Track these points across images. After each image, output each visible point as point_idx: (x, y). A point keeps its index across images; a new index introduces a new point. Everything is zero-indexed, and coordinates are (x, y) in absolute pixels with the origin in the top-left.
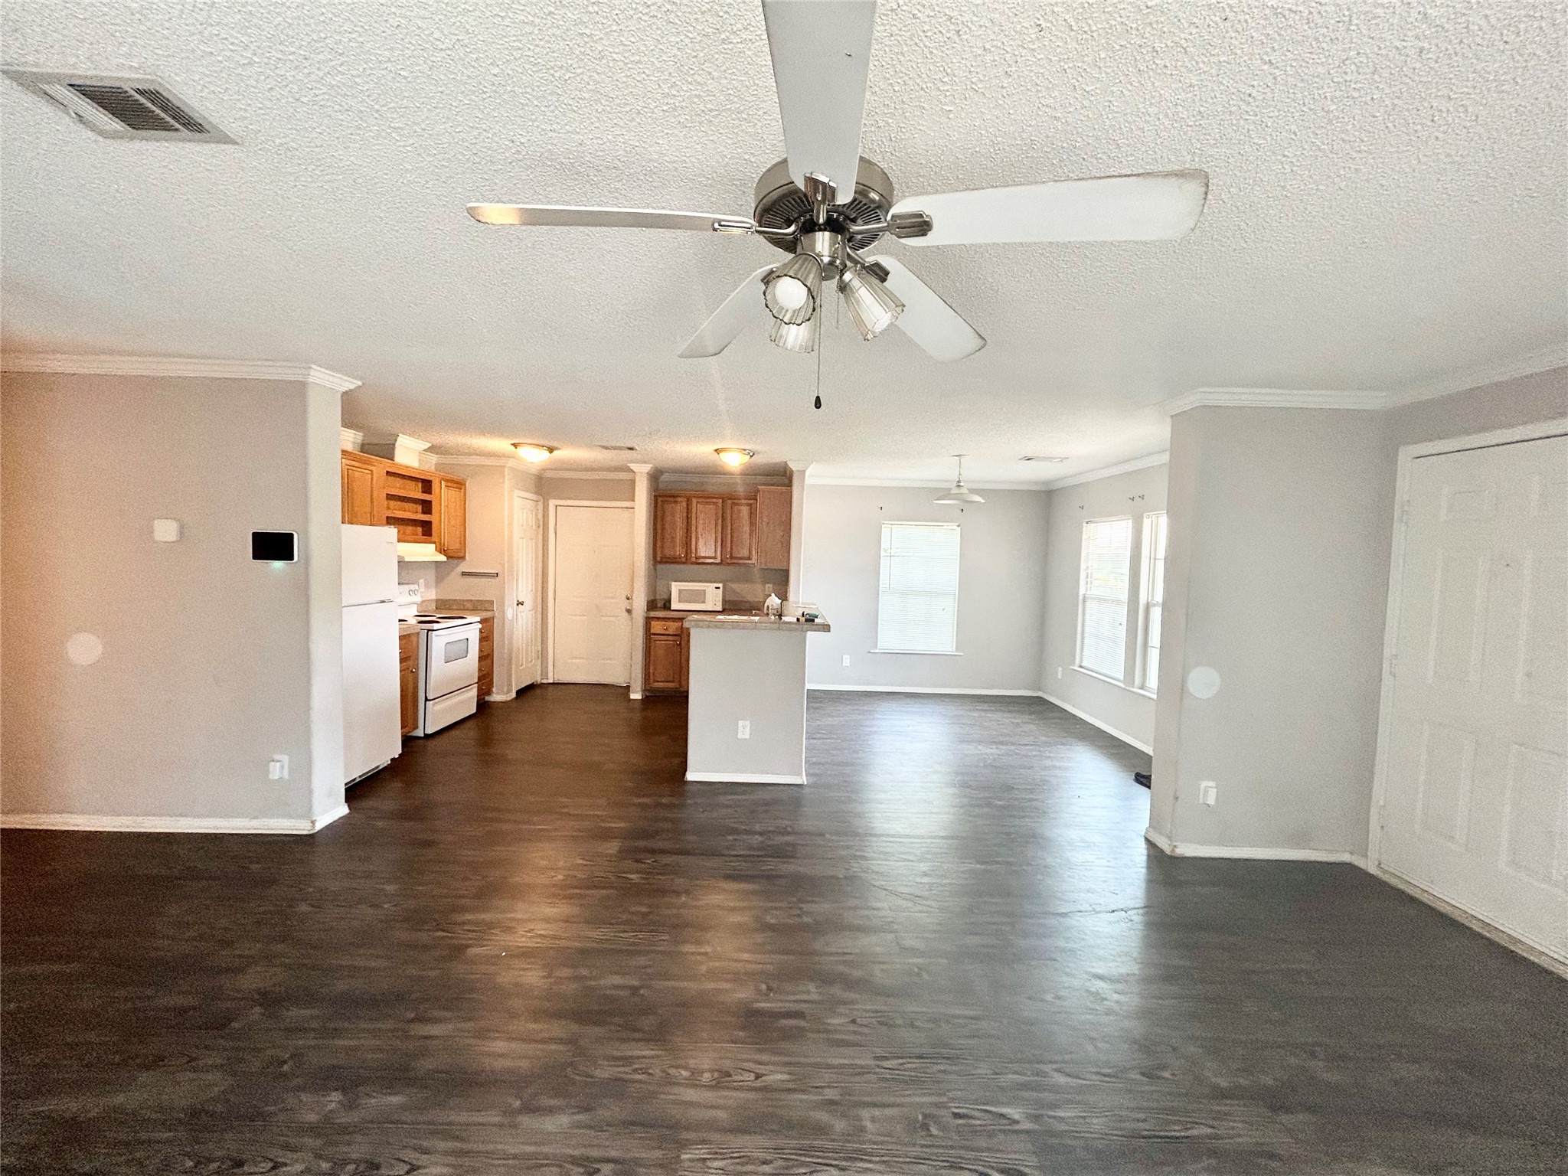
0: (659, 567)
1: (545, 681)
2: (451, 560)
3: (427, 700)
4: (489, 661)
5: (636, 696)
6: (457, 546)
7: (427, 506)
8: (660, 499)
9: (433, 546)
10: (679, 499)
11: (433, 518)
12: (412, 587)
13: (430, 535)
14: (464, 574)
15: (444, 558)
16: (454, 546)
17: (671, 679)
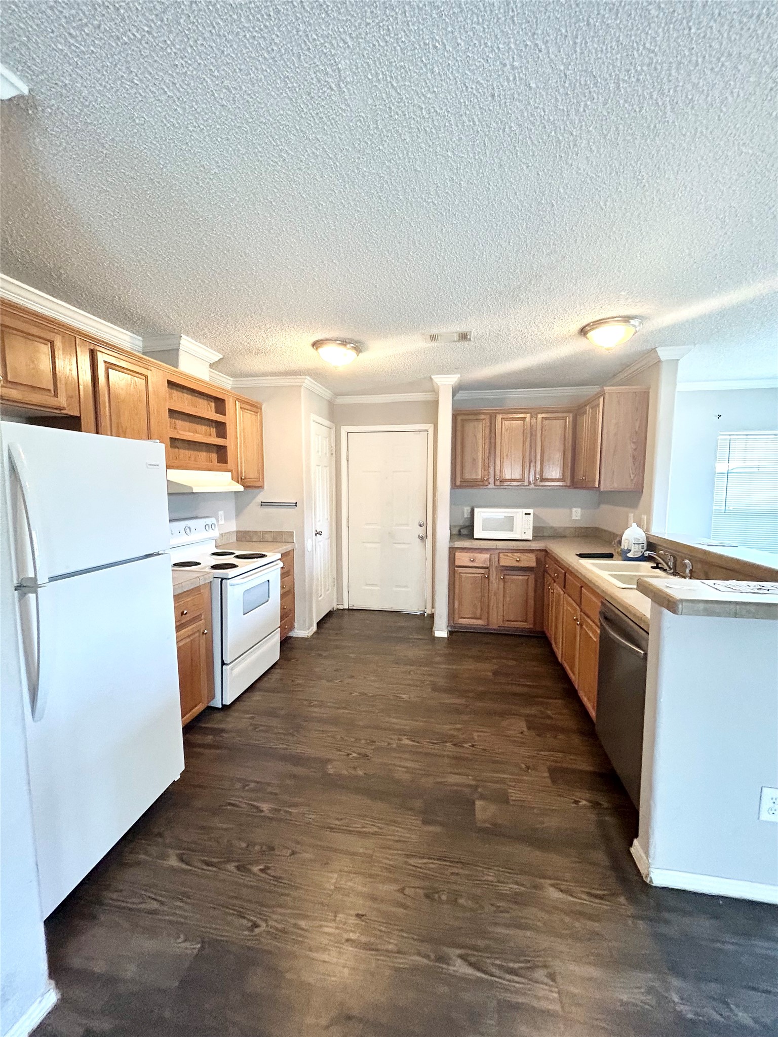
0: (459, 491)
1: (341, 607)
2: (250, 490)
3: (223, 664)
4: (290, 596)
5: (441, 632)
6: (256, 475)
7: (221, 428)
8: (459, 418)
9: (230, 474)
10: (483, 417)
11: (228, 442)
12: (209, 521)
13: (226, 462)
14: (263, 504)
15: (241, 488)
16: (250, 473)
17: (478, 615)
